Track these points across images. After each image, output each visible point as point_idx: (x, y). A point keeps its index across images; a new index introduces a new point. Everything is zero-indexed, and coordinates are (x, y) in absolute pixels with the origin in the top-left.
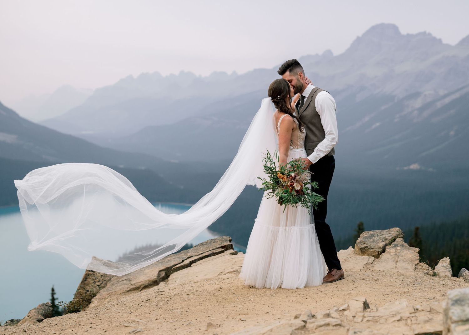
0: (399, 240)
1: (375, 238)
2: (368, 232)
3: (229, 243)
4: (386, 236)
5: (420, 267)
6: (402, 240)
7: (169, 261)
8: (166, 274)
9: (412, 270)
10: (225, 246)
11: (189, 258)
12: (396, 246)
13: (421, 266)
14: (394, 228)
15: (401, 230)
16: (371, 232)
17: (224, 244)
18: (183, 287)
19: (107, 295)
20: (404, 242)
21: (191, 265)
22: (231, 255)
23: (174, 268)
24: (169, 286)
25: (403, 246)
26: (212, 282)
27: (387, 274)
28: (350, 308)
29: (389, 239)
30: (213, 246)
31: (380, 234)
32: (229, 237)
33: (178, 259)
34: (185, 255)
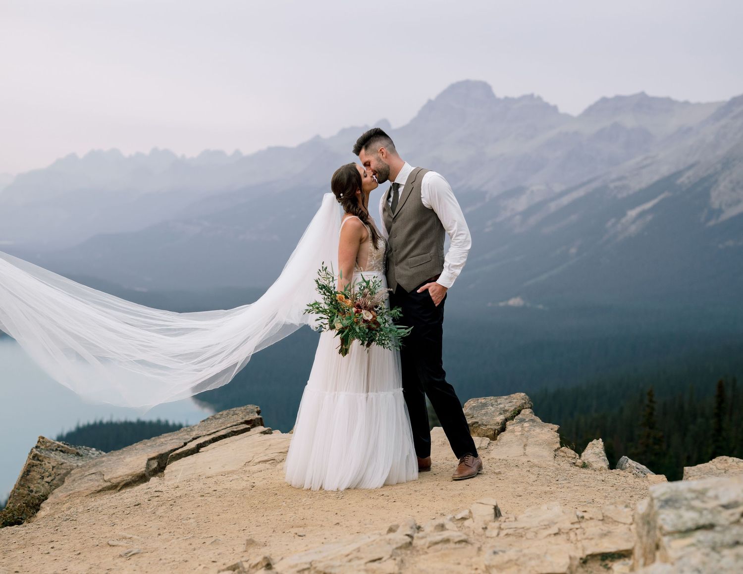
0: (527, 412)
1: (488, 409)
2: (477, 399)
3: (256, 416)
4: (505, 406)
5: (562, 454)
6: (531, 412)
7: (162, 443)
8: (159, 465)
9: (552, 459)
10: (251, 420)
11: (194, 439)
12: (522, 421)
13: (563, 452)
14: (517, 393)
15: (527, 397)
16: (482, 400)
17: (249, 418)
18: (189, 484)
19: (66, 497)
20: (534, 416)
21: (200, 451)
22: (263, 435)
23: (172, 455)
24: (166, 483)
25: (533, 420)
26: (235, 477)
27: (513, 465)
28: (474, 515)
29: (510, 410)
30: (232, 421)
31: (496, 403)
32: (256, 406)
33: (178, 441)
34: (188, 434)
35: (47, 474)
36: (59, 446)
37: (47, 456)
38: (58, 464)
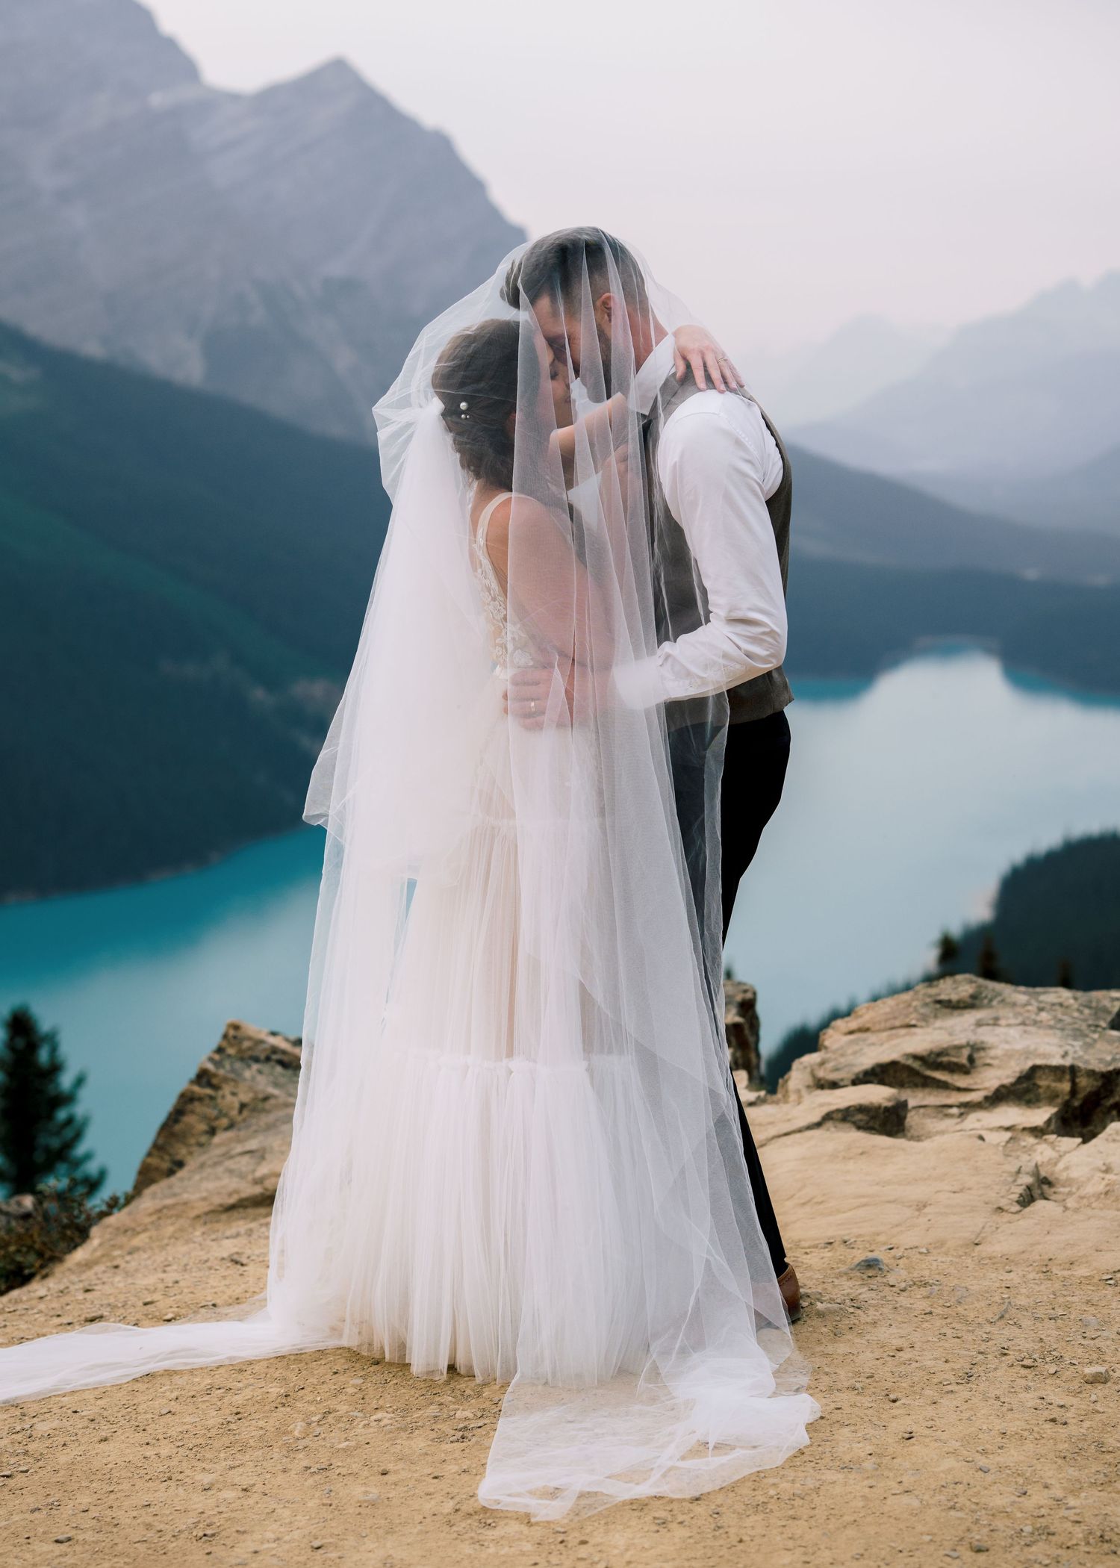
35: (224, 1122)
36: (275, 1050)
37: (231, 1076)
38: (255, 1099)
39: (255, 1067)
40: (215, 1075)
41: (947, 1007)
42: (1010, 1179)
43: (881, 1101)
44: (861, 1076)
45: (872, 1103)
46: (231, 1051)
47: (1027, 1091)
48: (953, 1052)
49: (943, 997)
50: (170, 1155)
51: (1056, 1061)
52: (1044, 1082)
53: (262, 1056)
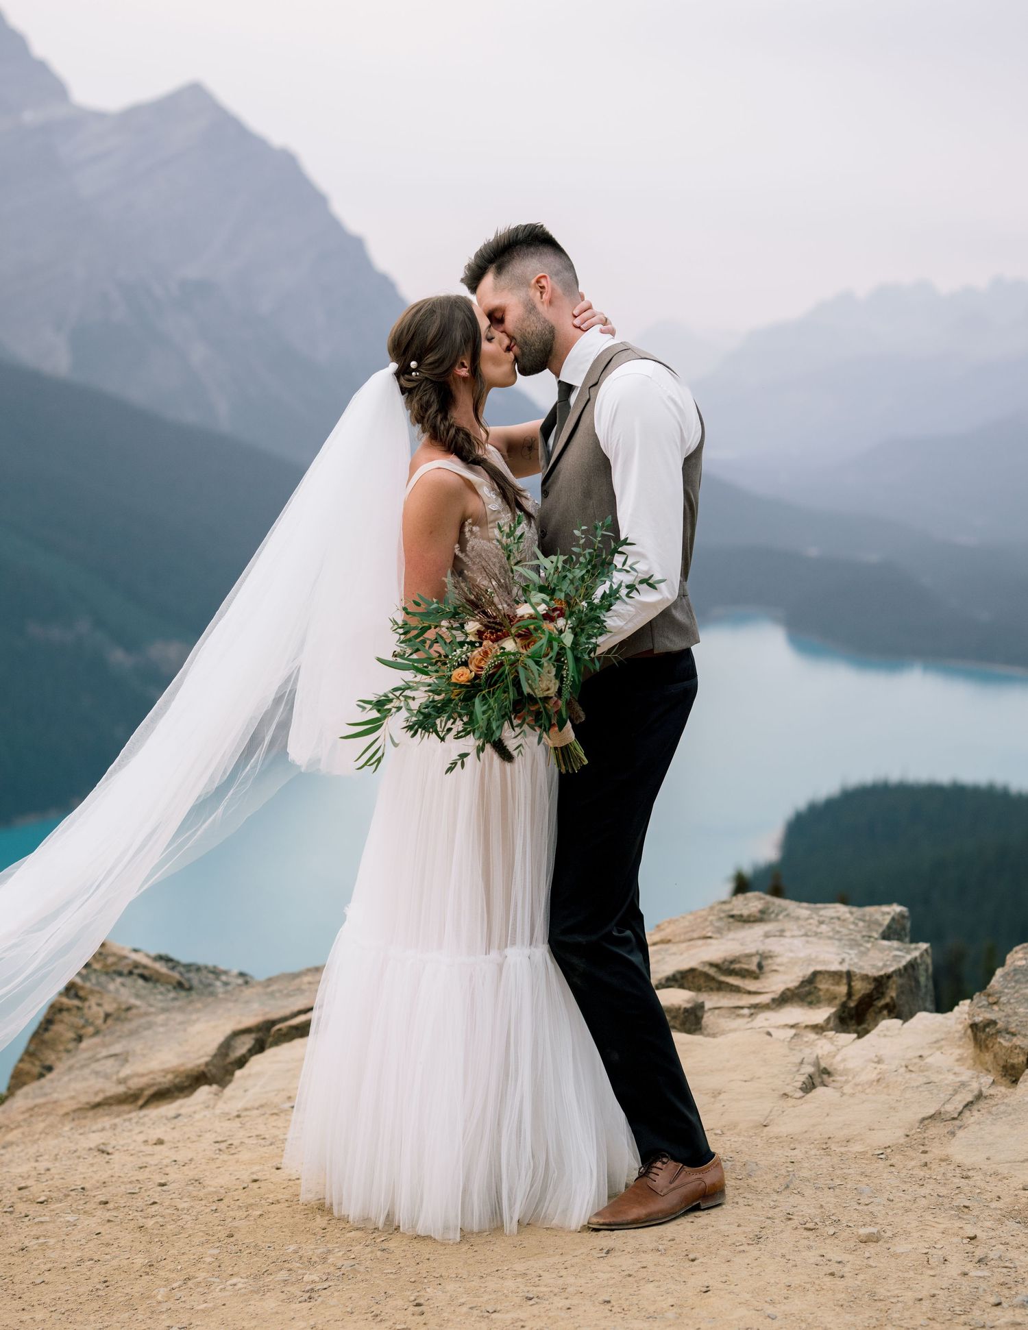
23: (280, 1029)
35: (91, 1030)
36: (137, 965)
37: (97, 988)
38: (119, 1009)
39: (119, 980)
40: (82, 988)
41: (739, 921)
42: (795, 1069)
43: (681, 1003)
44: (663, 982)
45: (673, 1005)
46: (97, 966)
47: (809, 993)
48: (743, 960)
49: (735, 912)
50: (41, 1061)
51: (834, 967)
52: (823, 985)
53: (126, 971)
